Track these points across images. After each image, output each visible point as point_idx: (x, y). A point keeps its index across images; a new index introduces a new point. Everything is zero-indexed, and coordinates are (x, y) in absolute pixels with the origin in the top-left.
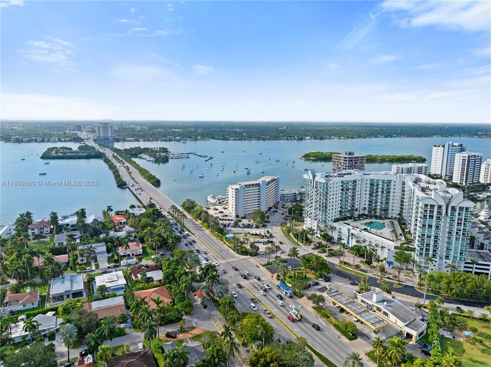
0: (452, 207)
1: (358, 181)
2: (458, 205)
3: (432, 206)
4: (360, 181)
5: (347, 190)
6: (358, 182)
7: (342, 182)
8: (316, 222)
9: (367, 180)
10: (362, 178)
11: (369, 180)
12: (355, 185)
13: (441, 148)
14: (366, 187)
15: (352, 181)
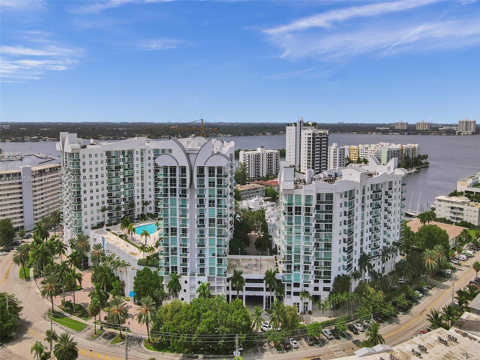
0: (199, 168)
1: (135, 152)
2: (205, 164)
4: (139, 153)
5: (118, 168)
6: (135, 156)
7: (108, 153)
9: (149, 152)
10: (143, 147)
11: (152, 152)
12: (131, 161)
13: (294, 127)
14: (149, 165)
15: (126, 153)
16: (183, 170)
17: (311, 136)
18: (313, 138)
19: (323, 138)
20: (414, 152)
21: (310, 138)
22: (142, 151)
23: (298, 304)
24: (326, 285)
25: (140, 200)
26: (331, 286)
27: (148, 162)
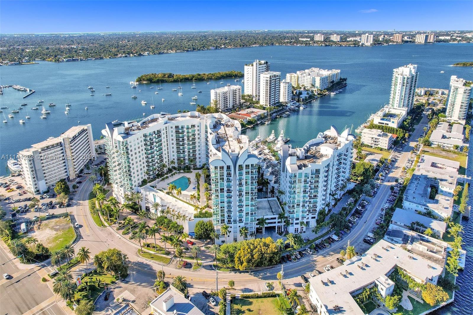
0: (239, 166)
2: (244, 163)
3: (222, 168)
6: (162, 132)
7: (144, 135)
8: (122, 189)
10: (166, 125)
11: (174, 127)
12: (160, 136)
13: (250, 67)
14: (172, 136)
15: (156, 132)
16: (229, 167)
18: (270, 80)
19: (277, 79)
20: (337, 76)
22: (166, 128)
23: (298, 228)
24: (313, 216)
25: (167, 160)
26: (316, 216)
27: (171, 134)
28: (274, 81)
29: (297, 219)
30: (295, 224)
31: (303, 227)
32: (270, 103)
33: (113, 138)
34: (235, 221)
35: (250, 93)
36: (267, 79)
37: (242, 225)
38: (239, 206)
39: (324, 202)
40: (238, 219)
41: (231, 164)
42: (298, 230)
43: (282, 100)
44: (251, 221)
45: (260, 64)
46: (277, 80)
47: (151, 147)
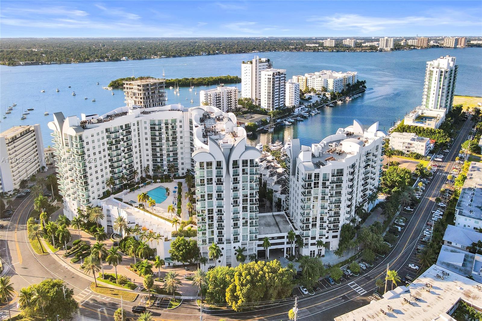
0: (234, 161)
1: (132, 124)
2: (240, 157)
3: (209, 164)
4: (136, 124)
6: (133, 128)
7: (107, 130)
8: (75, 203)
9: (145, 123)
10: (139, 119)
12: (129, 133)
13: (249, 65)
14: (146, 133)
15: (124, 127)
16: (219, 164)
17: (271, 77)
18: (273, 79)
19: (282, 77)
20: (354, 79)
21: (270, 78)
22: (138, 123)
23: (314, 251)
24: (335, 234)
25: (139, 165)
26: (338, 234)
27: (144, 131)
28: (278, 79)
29: (313, 238)
30: (310, 244)
31: (321, 250)
32: (273, 107)
33: (63, 132)
34: (228, 241)
35: (249, 96)
36: (270, 77)
37: (238, 245)
38: (233, 219)
39: (348, 216)
40: (232, 238)
41: (223, 159)
42: (314, 254)
43: (288, 104)
44: (250, 240)
45: (261, 62)
46: (281, 79)
47: (117, 147)
